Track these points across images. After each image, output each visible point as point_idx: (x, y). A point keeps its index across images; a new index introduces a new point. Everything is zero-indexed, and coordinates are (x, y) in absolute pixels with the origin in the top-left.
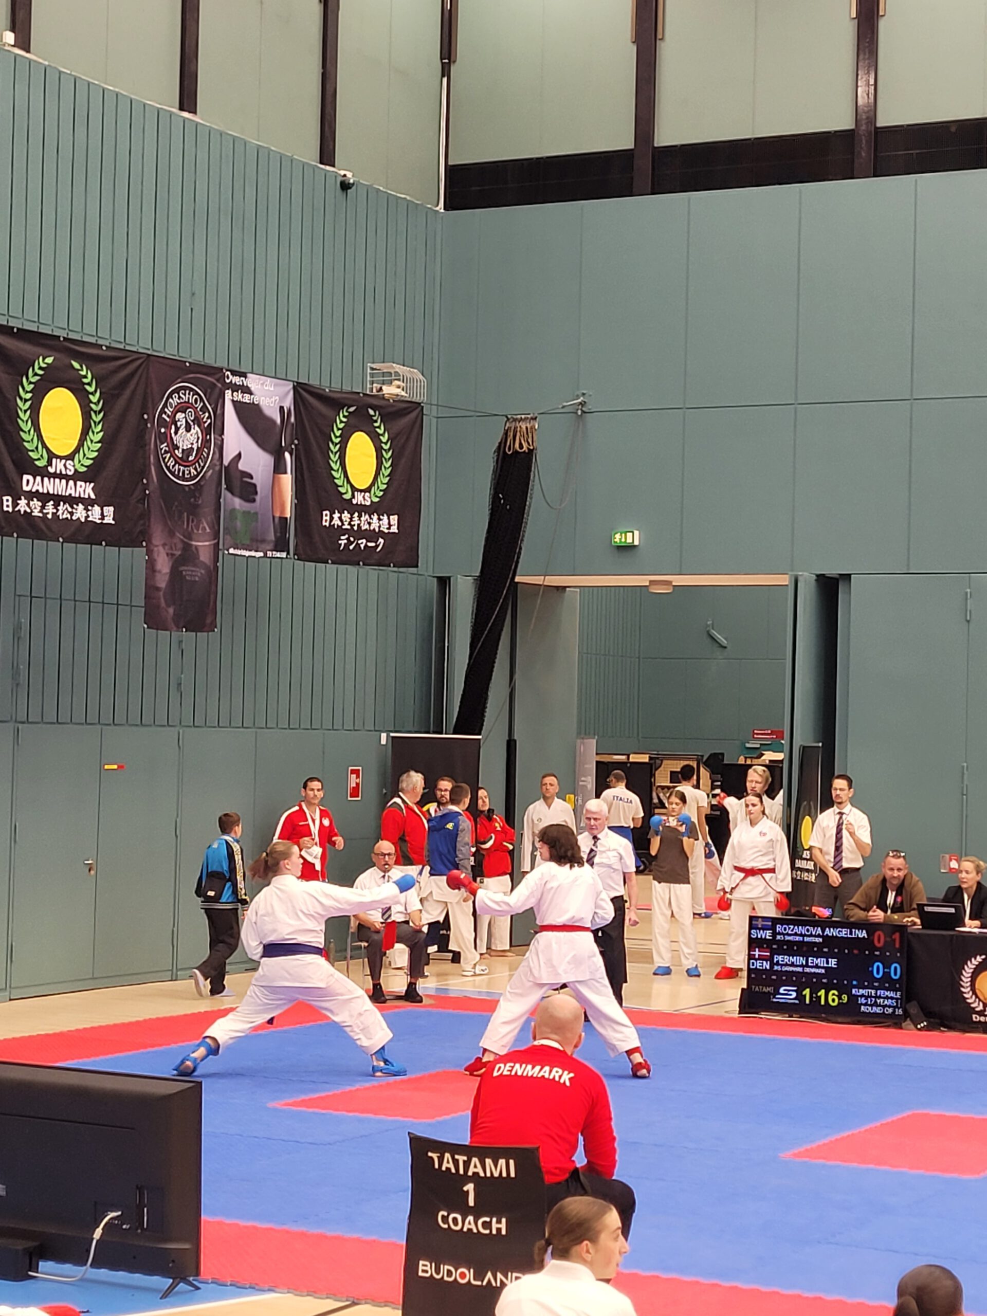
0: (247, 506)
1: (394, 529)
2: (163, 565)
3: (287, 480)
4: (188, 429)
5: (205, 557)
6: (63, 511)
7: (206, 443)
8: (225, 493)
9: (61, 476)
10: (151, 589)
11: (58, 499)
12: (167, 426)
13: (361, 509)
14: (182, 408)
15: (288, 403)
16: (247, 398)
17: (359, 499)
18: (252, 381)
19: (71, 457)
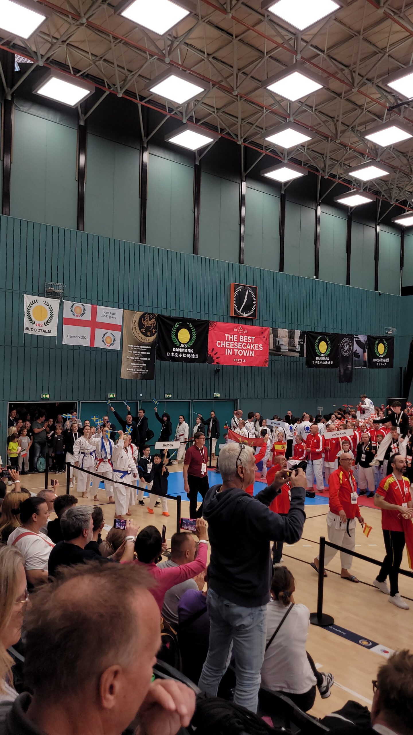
0: (358, 359)
1: (388, 361)
2: (342, 371)
3: (366, 354)
4: (347, 346)
5: (350, 369)
6: (323, 363)
7: (350, 348)
8: (354, 357)
9: (323, 357)
10: (340, 376)
11: (322, 361)
12: (343, 346)
13: (381, 358)
14: (345, 343)
15: (366, 339)
16: (358, 339)
17: (381, 356)
18: (359, 336)
19: (325, 353)
